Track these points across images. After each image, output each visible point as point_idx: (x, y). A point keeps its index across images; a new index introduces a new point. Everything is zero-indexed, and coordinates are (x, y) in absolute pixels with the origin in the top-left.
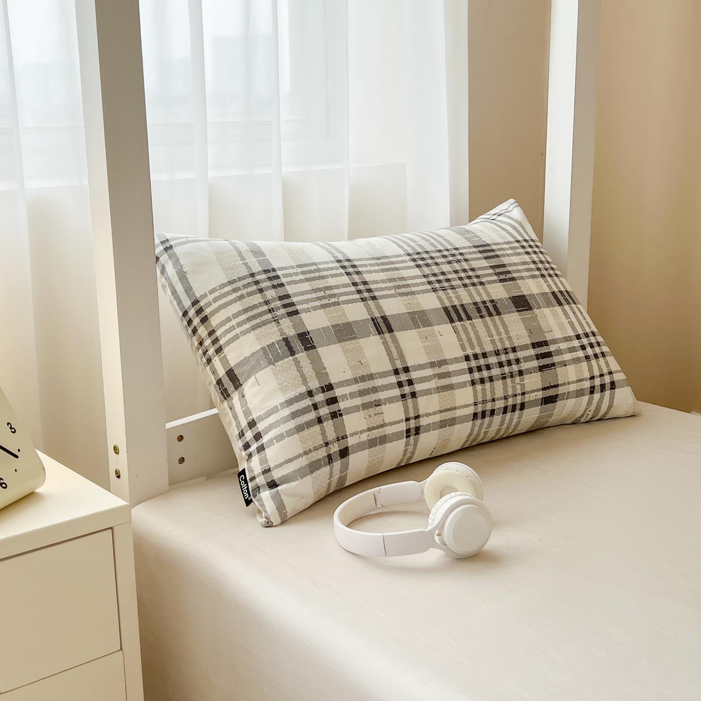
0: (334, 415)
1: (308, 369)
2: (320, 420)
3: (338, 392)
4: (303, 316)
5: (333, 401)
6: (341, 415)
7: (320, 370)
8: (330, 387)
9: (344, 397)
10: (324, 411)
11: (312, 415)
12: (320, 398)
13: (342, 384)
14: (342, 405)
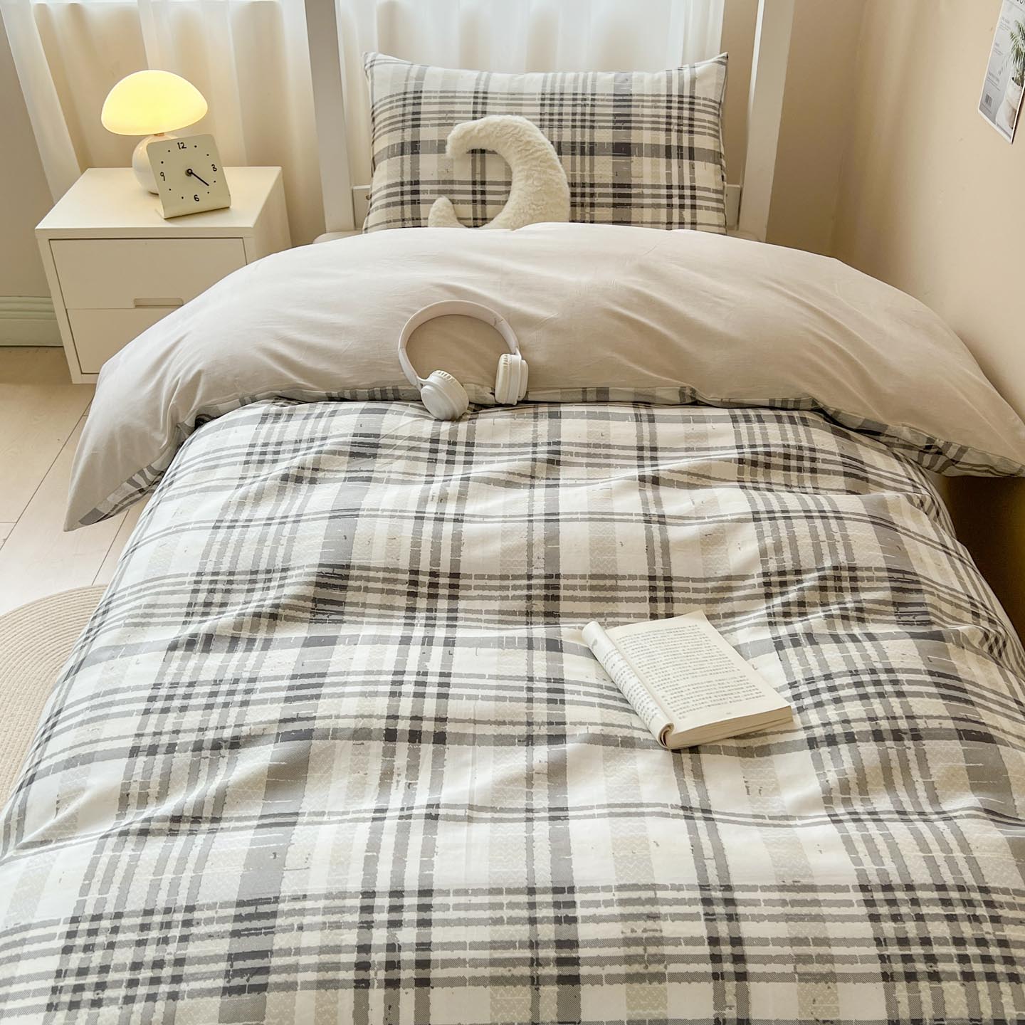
0: (413, 202)
1: (407, 167)
2: (402, 203)
3: (422, 187)
4: (422, 129)
5: (417, 192)
6: (419, 203)
7: (415, 170)
8: (417, 183)
9: (425, 192)
10: (407, 198)
11: (398, 198)
12: (407, 188)
13: (427, 182)
14: (422, 197)
